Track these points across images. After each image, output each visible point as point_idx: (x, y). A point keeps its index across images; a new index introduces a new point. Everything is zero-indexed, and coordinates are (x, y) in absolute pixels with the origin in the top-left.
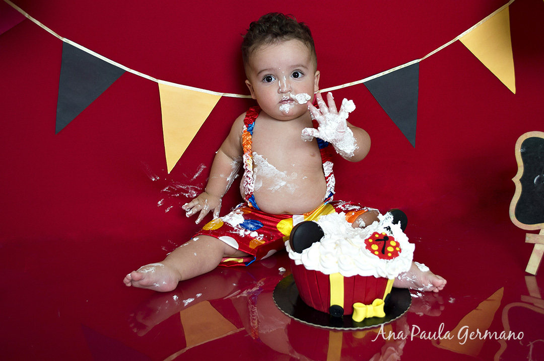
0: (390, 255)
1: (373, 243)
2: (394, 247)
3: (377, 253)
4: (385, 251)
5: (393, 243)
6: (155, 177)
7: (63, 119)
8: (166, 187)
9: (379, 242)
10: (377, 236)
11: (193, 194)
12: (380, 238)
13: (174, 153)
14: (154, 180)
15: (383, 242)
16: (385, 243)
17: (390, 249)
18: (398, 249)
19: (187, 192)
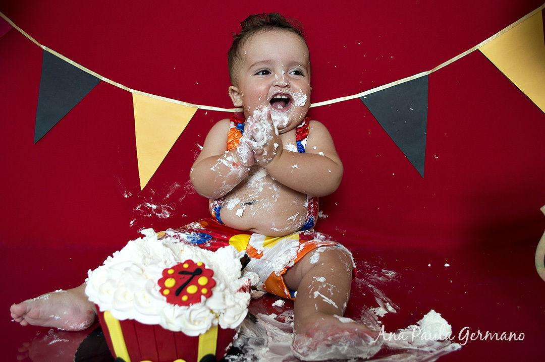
0: (185, 298)
1: (172, 276)
2: (200, 287)
3: (166, 292)
4: (182, 292)
5: (203, 281)
6: (127, 194)
7: (41, 128)
8: (139, 205)
9: (182, 276)
10: (186, 266)
11: (166, 214)
12: (189, 270)
13: (147, 169)
14: (126, 196)
15: (190, 276)
16: (191, 279)
17: (192, 289)
18: (204, 291)
19: (160, 212)
